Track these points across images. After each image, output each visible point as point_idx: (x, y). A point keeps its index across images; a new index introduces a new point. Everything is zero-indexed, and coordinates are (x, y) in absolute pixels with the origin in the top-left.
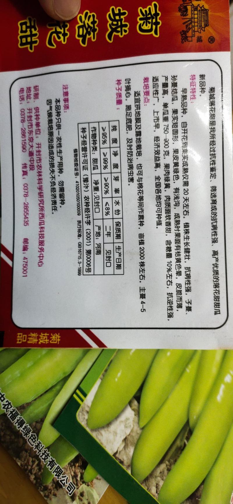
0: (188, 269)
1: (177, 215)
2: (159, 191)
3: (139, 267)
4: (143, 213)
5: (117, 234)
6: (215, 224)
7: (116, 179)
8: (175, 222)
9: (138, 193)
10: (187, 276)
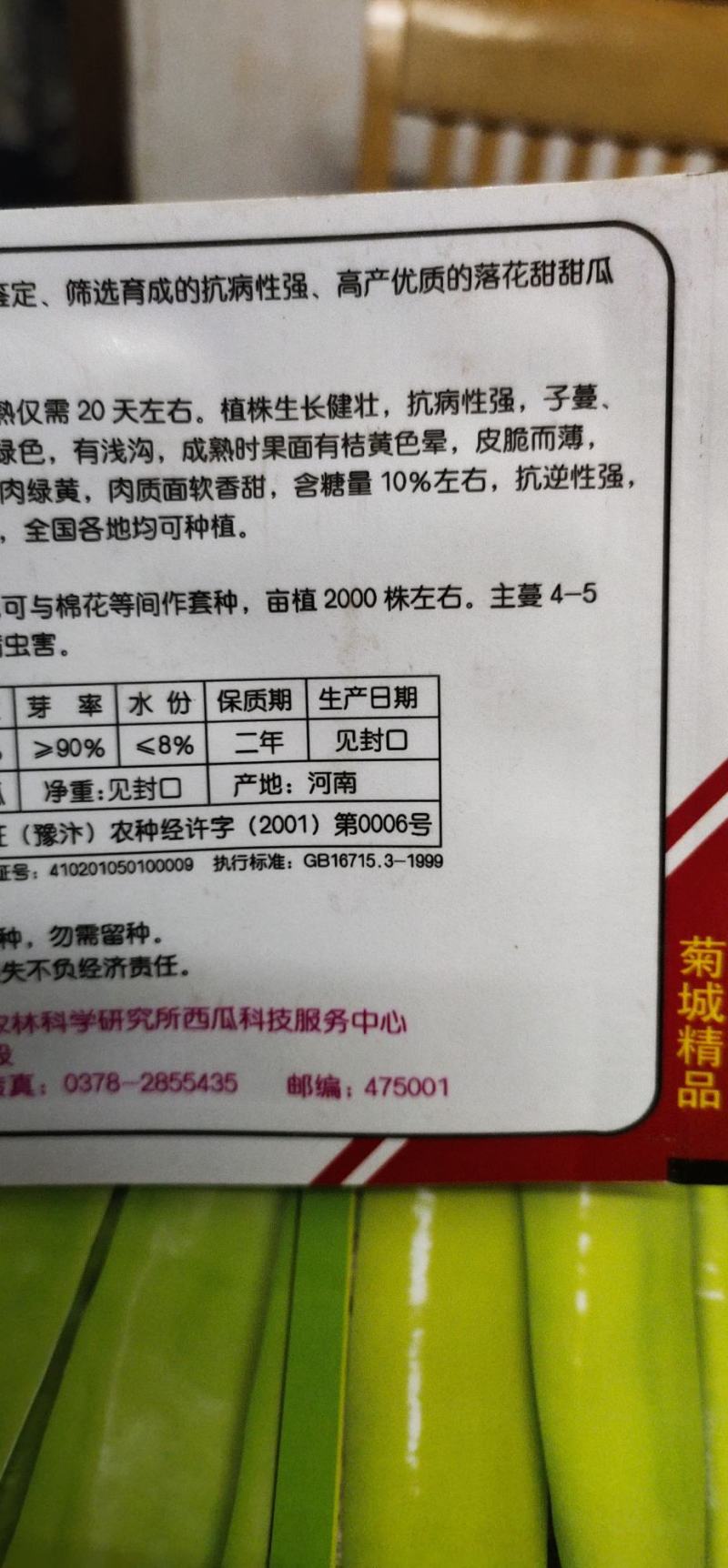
0: (416, 400)
1: (189, 452)
2: (90, 527)
3: (409, 612)
4: (184, 594)
5: (272, 703)
6: (226, 286)
7: (39, 706)
8: (219, 460)
9: (98, 615)
10: (446, 404)
